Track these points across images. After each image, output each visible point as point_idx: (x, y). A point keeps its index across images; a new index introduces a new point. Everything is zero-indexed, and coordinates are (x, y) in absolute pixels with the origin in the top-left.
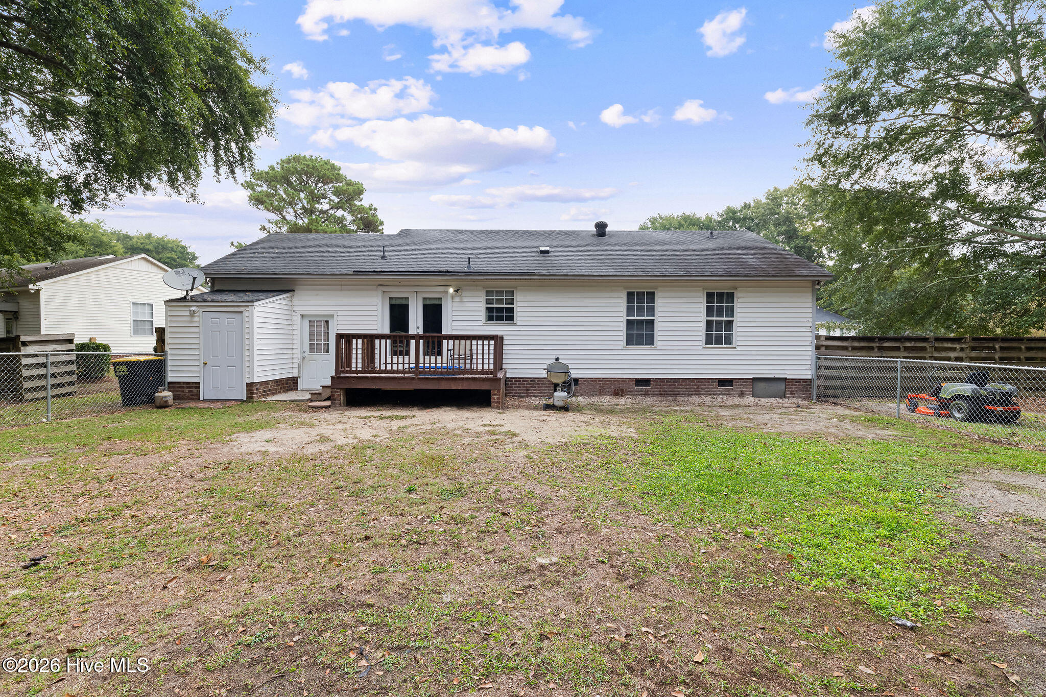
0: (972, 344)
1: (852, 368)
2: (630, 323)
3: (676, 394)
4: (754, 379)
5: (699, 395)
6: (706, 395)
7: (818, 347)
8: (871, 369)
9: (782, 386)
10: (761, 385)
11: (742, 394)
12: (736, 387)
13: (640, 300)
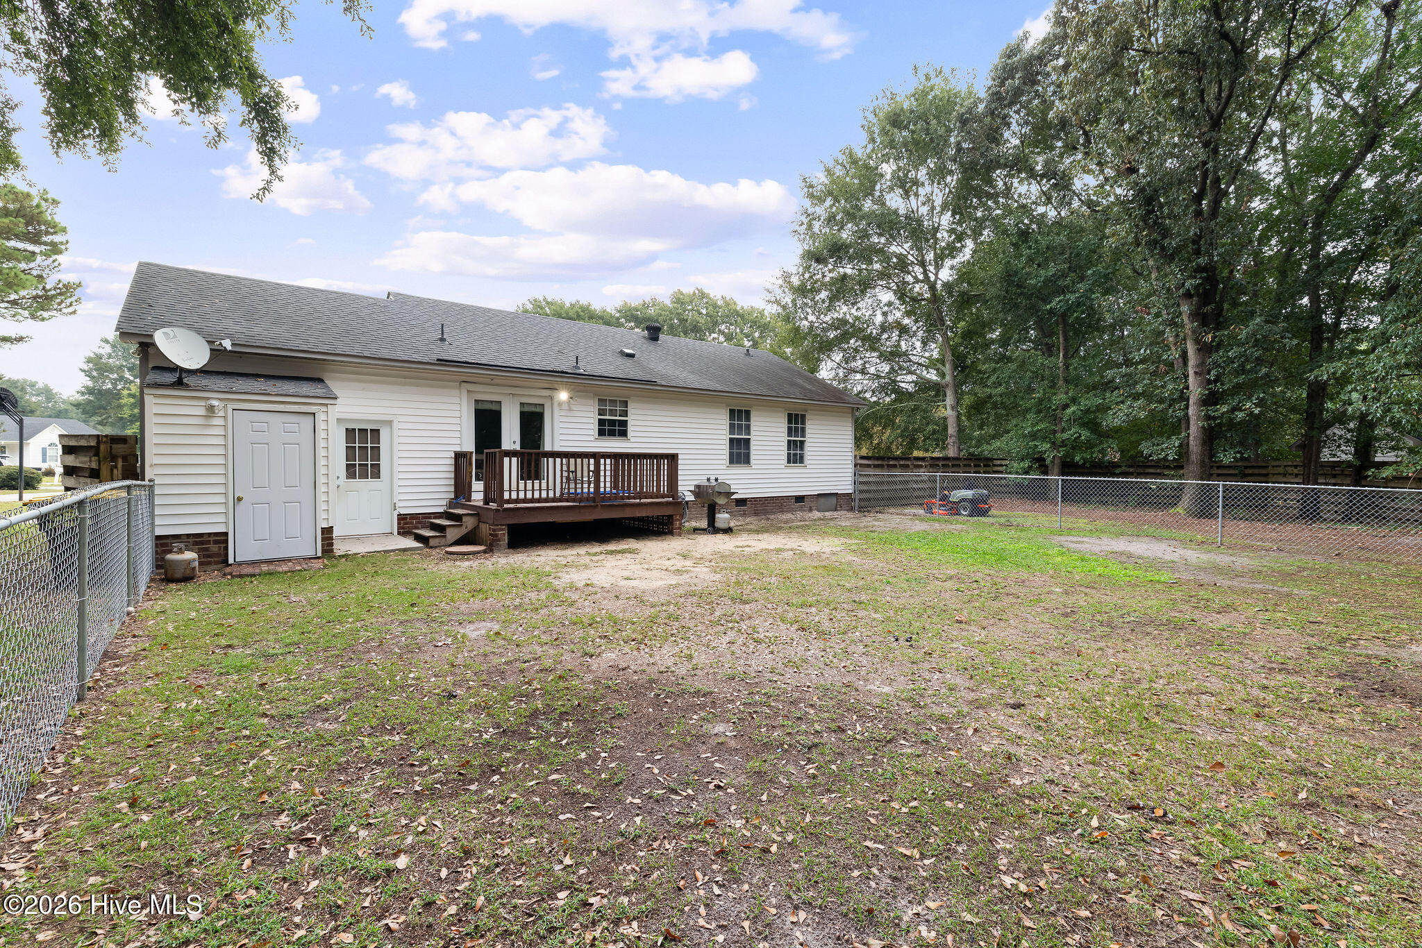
0: (930, 462)
1: (875, 483)
2: (731, 440)
3: (766, 512)
4: (819, 495)
5: (782, 512)
6: (788, 512)
7: (856, 465)
8: (882, 483)
9: (834, 500)
10: (822, 500)
11: (811, 510)
12: (807, 503)
13: (740, 419)
